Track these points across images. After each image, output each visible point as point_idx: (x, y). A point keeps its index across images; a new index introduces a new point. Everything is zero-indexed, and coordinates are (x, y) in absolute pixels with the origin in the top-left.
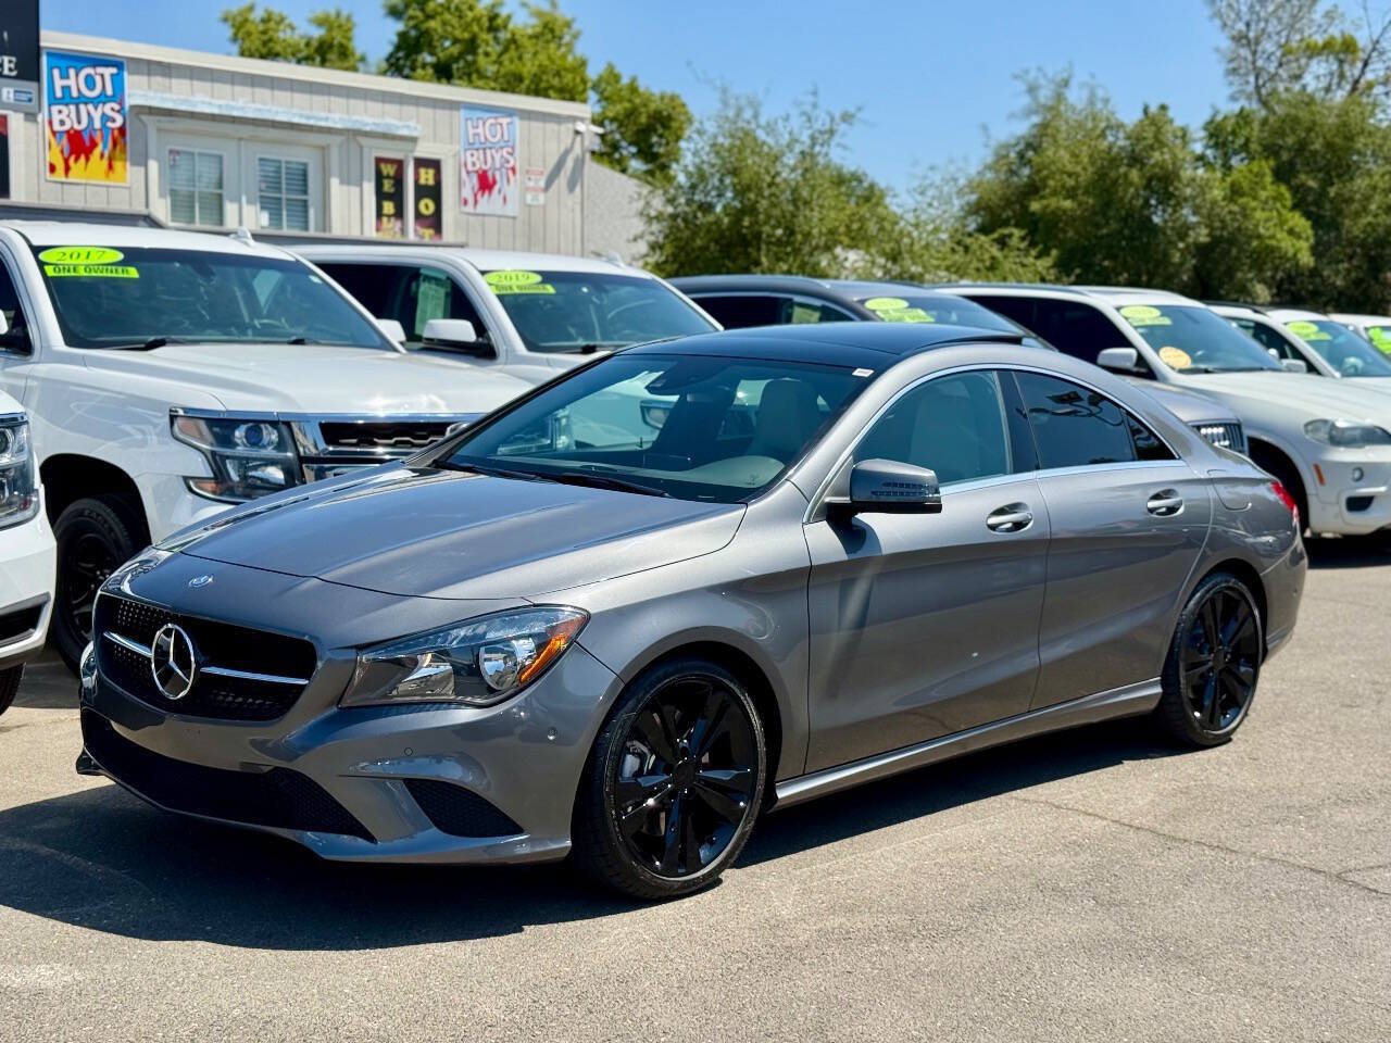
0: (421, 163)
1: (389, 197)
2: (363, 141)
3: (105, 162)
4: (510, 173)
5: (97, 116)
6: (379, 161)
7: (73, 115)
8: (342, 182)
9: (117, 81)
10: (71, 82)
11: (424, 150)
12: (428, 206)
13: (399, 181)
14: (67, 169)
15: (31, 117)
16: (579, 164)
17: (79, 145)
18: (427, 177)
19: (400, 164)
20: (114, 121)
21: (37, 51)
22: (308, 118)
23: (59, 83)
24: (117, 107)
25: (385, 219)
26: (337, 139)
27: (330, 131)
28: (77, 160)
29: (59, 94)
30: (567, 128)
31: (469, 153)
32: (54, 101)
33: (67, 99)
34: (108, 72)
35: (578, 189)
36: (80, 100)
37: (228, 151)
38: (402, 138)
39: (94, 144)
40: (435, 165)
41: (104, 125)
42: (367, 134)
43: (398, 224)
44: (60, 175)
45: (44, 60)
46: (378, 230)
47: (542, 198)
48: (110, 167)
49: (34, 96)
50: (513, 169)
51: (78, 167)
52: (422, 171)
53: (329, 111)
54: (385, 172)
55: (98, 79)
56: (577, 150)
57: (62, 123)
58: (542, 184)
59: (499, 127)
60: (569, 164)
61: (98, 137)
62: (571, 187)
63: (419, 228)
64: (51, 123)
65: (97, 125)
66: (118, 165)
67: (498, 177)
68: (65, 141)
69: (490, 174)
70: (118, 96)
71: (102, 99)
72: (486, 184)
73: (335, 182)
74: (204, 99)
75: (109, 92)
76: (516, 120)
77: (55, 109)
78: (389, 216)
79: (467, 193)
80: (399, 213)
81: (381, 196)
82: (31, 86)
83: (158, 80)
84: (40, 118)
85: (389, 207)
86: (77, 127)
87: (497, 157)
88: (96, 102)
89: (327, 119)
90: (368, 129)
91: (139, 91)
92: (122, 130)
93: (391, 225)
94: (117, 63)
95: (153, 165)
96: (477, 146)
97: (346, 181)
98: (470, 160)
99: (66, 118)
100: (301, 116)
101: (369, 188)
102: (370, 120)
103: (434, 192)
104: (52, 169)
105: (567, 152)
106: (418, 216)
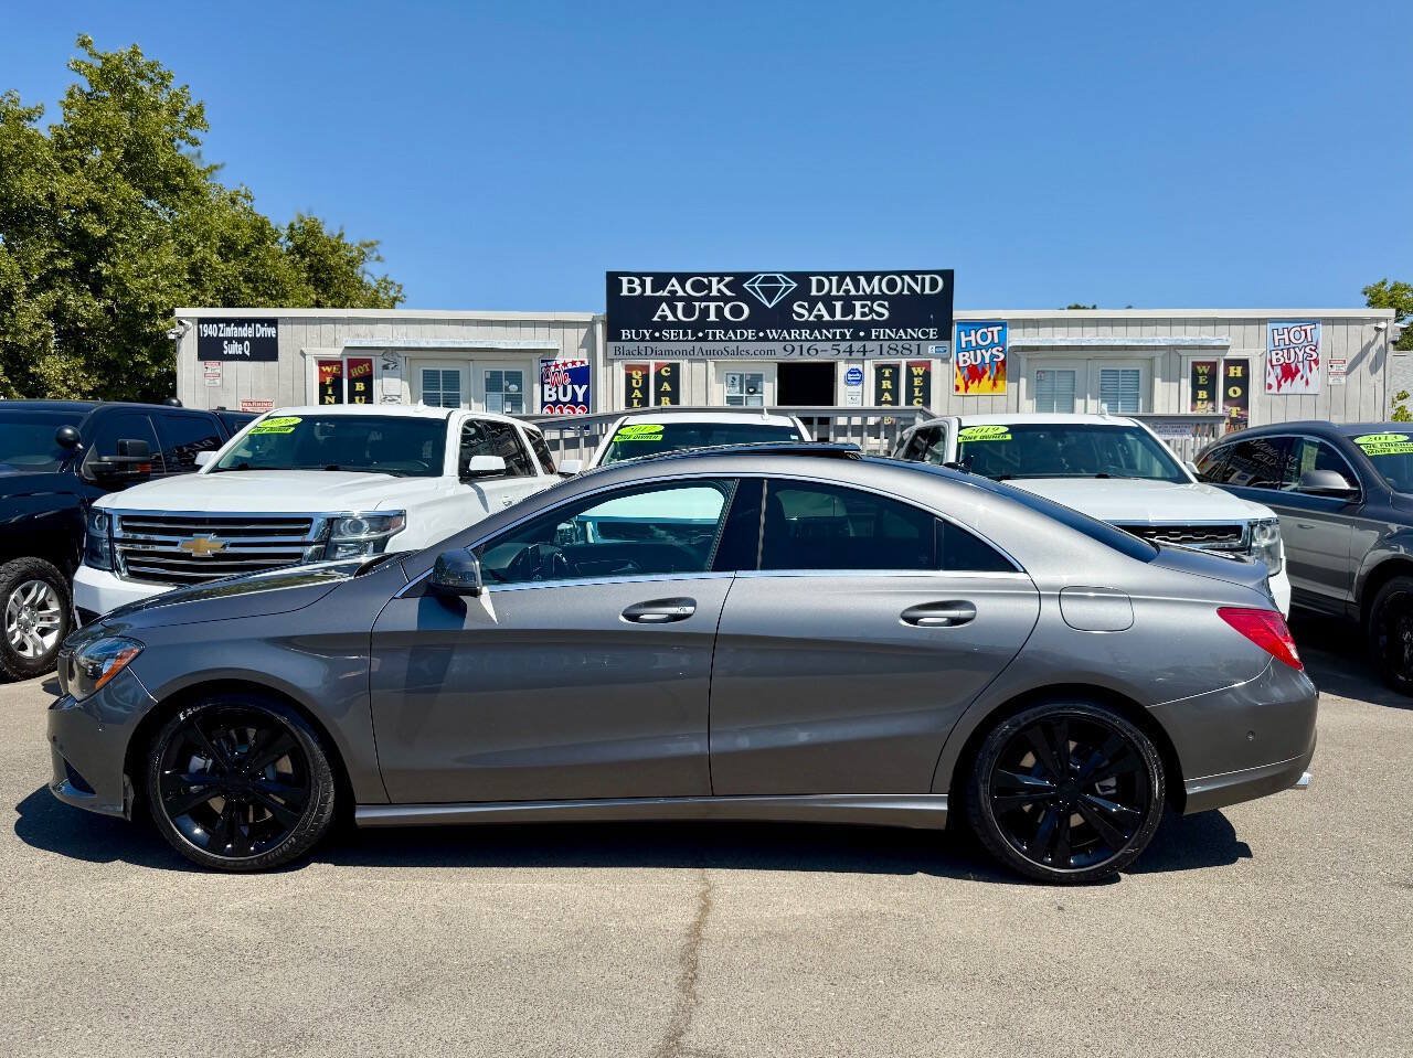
0: (1229, 363)
1: (1203, 387)
2: (1181, 352)
3: (991, 381)
4: (1312, 363)
5: (987, 356)
6: (1195, 364)
7: (972, 357)
8: (1163, 381)
9: (1002, 335)
10: (972, 338)
11: (1232, 354)
12: (1235, 392)
13: (1212, 377)
14: (967, 388)
15: (945, 360)
16: (1384, 351)
17: (975, 374)
18: (1236, 372)
19: (1214, 366)
20: (998, 357)
21: (950, 322)
22: (1138, 341)
23: (964, 339)
24: (1001, 349)
25: (1199, 403)
26: (1162, 353)
27: (1156, 348)
28: (972, 383)
29: (964, 346)
30: (1369, 328)
31: (1274, 353)
32: (960, 349)
33: (969, 348)
34: (995, 329)
35: (1381, 371)
36: (979, 347)
37: (1079, 368)
38: (1215, 347)
39: (984, 372)
40: (1244, 363)
41: (991, 360)
42: (1185, 347)
43: (1211, 405)
44: (962, 392)
45: (955, 329)
46: (1192, 410)
47: (1343, 380)
48: (995, 384)
49: (948, 349)
50: (1316, 361)
51: (973, 387)
52: (1232, 368)
53: (1156, 335)
54: (1201, 372)
55: (990, 334)
56: (1381, 340)
57: (965, 362)
58: (1344, 369)
59: (1303, 333)
60: (1373, 352)
61: (987, 369)
62: (1374, 369)
63: (1227, 407)
64: (958, 363)
65: (987, 361)
66: (1000, 383)
67: (1300, 367)
68: (966, 372)
69: (1293, 366)
70: (1002, 343)
71: (993, 345)
72: (1289, 372)
73: (1158, 381)
74: (1060, 337)
75: (996, 341)
76: (1320, 326)
77: (960, 355)
78: (1203, 400)
79: (1272, 380)
80: (1212, 398)
81: (1196, 387)
82: (945, 343)
83: (1030, 330)
84: (951, 360)
85: (1203, 394)
86: (974, 363)
87: (1300, 354)
88: (987, 348)
89: (1153, 341)
90: (1187, 344)
91: (1016, 338)
92: (1003, 362)
93: (1204, 406)
94: (1003, 324)
95: (1023, 381)
96: (1282, 347)
97: (1167, 378)
98: (1274, 358)
99: (968, 359)
100: (1133, 341)
101: (1186, 384)
102: (1188, 338)
103: (1243, 382)
104: (957, 388)
105: (1370, 344)
106: (1227, 398)
